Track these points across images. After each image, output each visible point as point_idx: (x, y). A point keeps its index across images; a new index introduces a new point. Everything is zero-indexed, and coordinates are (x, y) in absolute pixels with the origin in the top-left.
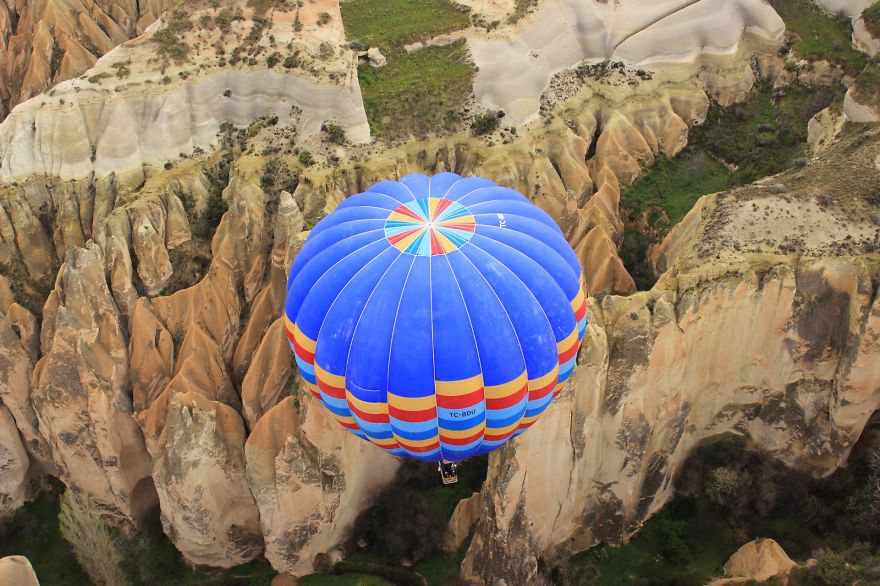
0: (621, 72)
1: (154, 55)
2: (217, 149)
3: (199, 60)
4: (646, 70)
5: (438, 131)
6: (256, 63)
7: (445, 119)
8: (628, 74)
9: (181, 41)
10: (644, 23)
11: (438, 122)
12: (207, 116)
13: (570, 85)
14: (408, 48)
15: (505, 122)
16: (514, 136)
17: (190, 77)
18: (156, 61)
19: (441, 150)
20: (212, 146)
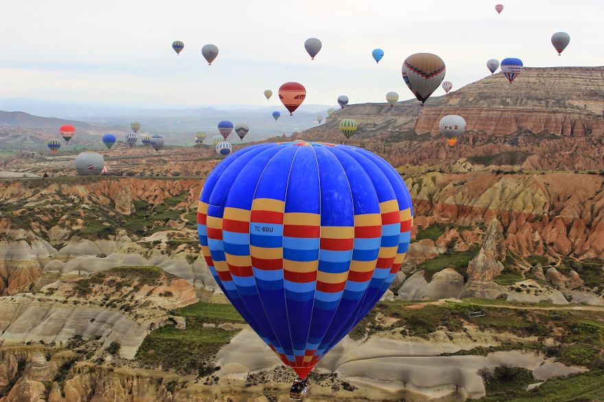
0: (332, 380)
1: (71, 289)
2: (63, 346)
3: (91, 299)
4: (351, 385)
5: (179, 369)
6: (115, 307)
7: (188, 364)
8: (336, 381)
9: (91, 287)
10: (370, 357)
11: (183, 364)
12: (71, 327)
13: (290, 376)
14: (205, 325)
15: (216, 374)
16: (214, 382)
17: (78, 305)
18: (69, 292)
19: (173, 382)
20: (61, 343)
